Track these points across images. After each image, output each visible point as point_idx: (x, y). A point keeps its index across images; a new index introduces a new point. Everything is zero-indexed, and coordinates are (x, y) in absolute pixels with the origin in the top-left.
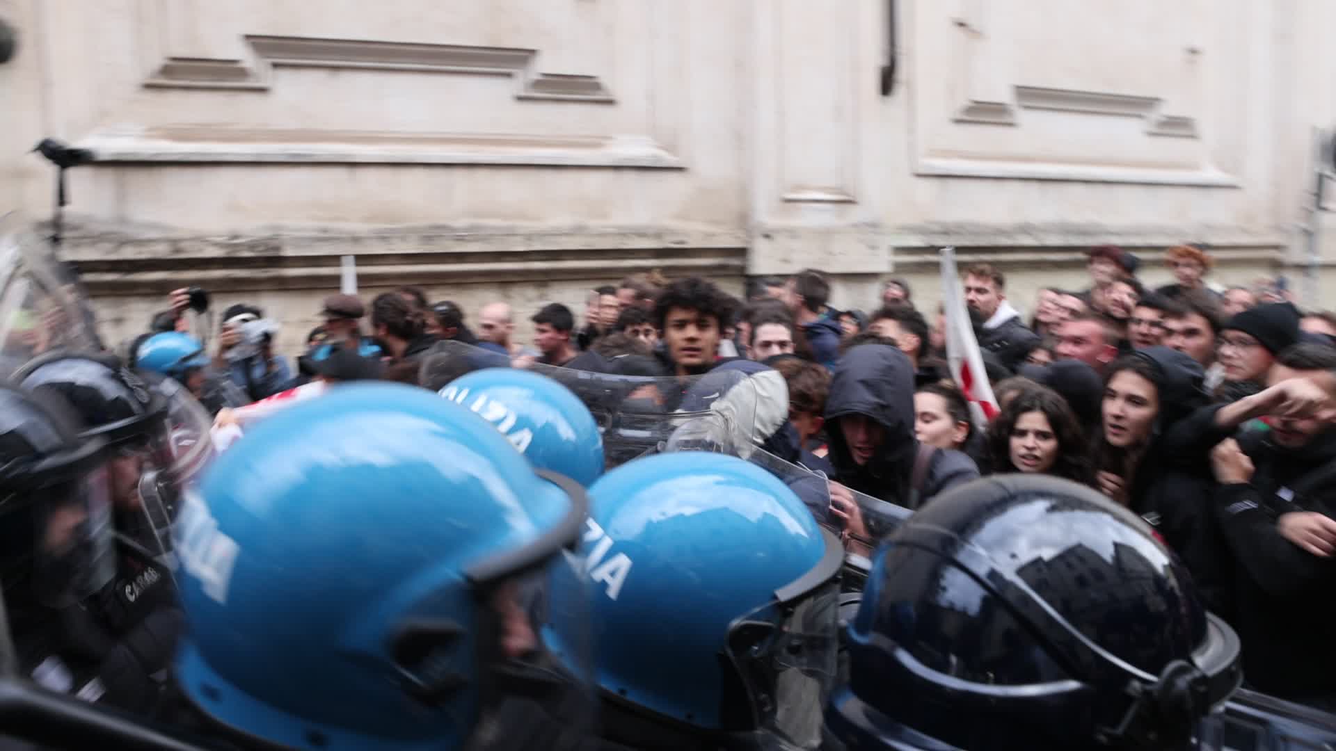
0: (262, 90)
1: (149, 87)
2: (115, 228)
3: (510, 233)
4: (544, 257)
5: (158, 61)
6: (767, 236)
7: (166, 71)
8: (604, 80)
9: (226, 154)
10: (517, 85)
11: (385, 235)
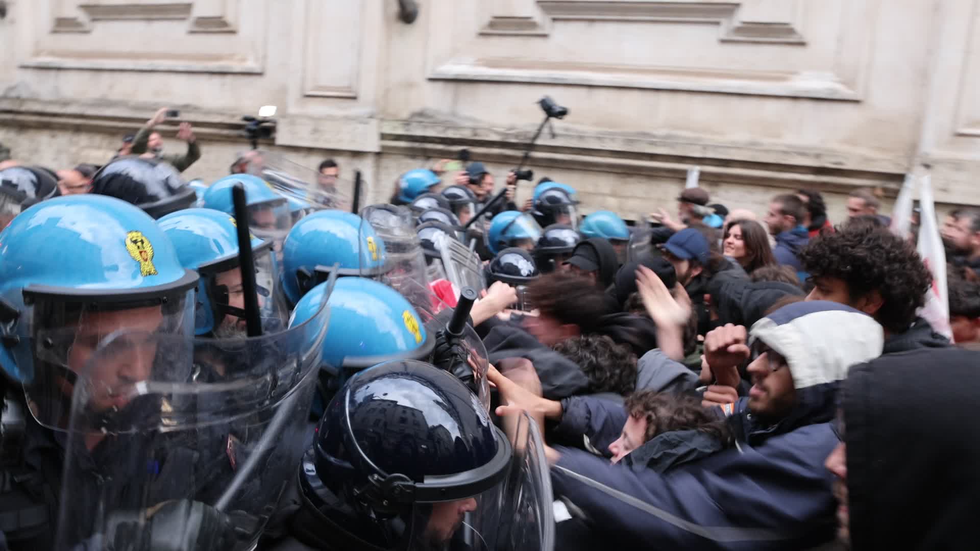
0: (544, 36)
1: (482, 34)
2: (450, 118)
3: (691, 143)
4: (718, 164)
5: (487, 19)
6: (927, 166)
7: (492, 25)
8: (798, 26)
9: (514, 77)
10: (721, 32)
11: (601, 136)
